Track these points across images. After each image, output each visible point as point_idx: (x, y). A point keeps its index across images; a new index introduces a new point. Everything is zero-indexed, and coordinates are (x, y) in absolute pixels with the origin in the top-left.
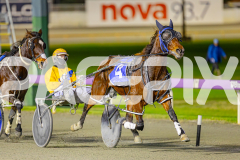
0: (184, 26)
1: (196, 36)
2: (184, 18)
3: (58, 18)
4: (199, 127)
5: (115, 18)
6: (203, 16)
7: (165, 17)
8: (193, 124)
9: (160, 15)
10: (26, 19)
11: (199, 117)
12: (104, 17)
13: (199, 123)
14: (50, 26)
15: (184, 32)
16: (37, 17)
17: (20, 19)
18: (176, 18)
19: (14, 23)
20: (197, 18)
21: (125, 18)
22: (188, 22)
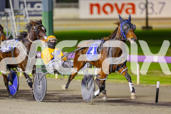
0: (147, 19)
1: (156, 26)
2: (147, 13)
3: (59, 13)
4: (158, 90)
5: (99, 12)
6: (160, 12)
7: (134, 12)
8: (153, 87)
9: (130, 11)
10: (37, 13)
11: (158, 83)
12: (92, 12)
13: (158, 87)
14: (54, 18)
15: (147, 23)
16: (45, 12)
17: (33, 13)
18: (141, 13)
19: (30, 16)
20: (156, 14)
21: (106, 13)
22: (150, 16)
